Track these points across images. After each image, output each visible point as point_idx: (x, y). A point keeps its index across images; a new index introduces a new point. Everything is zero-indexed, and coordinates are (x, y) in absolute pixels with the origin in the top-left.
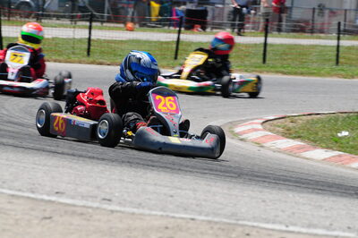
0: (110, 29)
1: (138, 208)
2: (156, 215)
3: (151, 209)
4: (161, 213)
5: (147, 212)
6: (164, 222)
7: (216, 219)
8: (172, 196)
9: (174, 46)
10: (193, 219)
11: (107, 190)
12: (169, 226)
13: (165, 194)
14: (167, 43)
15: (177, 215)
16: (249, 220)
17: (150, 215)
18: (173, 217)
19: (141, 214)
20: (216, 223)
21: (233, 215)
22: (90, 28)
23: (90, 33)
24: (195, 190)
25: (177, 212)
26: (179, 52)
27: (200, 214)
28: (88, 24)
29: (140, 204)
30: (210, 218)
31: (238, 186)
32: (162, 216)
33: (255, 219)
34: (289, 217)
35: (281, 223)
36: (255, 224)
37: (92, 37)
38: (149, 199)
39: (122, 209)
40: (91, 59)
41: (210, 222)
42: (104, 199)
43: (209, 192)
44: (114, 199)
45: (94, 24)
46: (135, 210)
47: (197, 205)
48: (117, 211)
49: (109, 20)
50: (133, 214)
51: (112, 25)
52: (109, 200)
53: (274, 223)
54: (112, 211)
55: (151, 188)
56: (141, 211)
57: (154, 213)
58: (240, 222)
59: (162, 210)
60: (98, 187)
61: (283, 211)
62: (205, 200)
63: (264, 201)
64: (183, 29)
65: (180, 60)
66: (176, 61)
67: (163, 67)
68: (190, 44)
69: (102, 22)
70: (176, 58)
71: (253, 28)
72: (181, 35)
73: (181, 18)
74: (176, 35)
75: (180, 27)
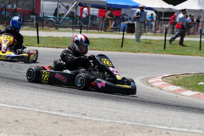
0: (91, 33)
2: (107, 122)
3: (105, 119)
4: (109, 121)
5: (103, 120)
6: (111, 125)
7: (136, 124)
8: (115, 113)
9: (121, 41)
10: (124, 124)
11: (85, 110)
12: (113, 127)
13: (112, 112)
14: (118, 39)
15: (117, 122)
16: (151, 124)
17: (104, 122)
18: (115, 123)
20: (136, 125)
21: (144, 122)
22: (81, 32)
24: (127, 110)
25: (117, 120)
26: (123, 44)
27: (128, 121)
28: (79, 30)
29: (100, 116)
30: (133, 123)
31: (148, 108)
33: (155, 124)
34: (171, 123)
35: (167, 126)
36: (155, 126)
38: (104, 114)
39: (91, 119)
41: (132, 125)
42: (83, 114)
43: (133, 111)
44: (87, 114)
45: (82, 30)
46: (97, 119)
47: (127, 117)
48: (89, 120)
49: (91, 28)
50: (96, 121)
51: (92, 31)
52: (85, 114)
53: (163, 125)
54: (86, 120)
55: (106, 109)
56: (100, 120)
57: (106, 120)
58: (147, 125)
59: (110, 119)
60: (80, 108)
61: (169, 120)
62: (131, 115)
63: (160, 115)
64: (125, 33)
65: (124, 48)
66: (122, 48)
67: (116, 51)
68: (130, 40)
69: (87, 29)
70: (122, 47)
71: (160, 32)
72: (125, 36)
73: (125, 27)
74: (122, 36)
75: (124, 31)
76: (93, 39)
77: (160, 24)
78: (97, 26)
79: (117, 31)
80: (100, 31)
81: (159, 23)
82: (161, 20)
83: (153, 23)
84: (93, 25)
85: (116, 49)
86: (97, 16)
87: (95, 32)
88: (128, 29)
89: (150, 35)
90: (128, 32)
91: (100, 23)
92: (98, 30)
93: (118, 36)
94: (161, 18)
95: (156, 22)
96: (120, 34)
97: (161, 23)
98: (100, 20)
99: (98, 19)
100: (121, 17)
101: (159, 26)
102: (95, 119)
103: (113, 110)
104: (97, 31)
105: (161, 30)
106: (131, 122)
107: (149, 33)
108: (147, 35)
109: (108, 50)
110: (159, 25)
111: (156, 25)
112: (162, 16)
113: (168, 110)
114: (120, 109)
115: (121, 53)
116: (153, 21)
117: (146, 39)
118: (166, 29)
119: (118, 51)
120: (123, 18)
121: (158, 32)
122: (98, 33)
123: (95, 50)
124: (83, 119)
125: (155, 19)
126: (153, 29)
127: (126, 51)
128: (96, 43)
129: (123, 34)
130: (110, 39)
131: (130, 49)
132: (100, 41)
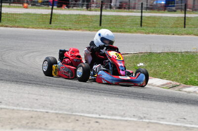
0: (14, 7)
1: (16, 106)
3: (24, 107)
5: (21, 108)
6: (30, 114)
7: (60, 112)
8: (37, 100)
9: (50, 16)
10: (47, 112)
12: (34, 116)
13: (33, 99)
14: (46, 15)
15: (38, 110)
16: (79, 112)
17: (23, 110)
18: (36, 111)
19: (18, 110)
20: (60, 114)
21: (71, 109)
22: (1, 6)
23: (1, 9)
24: (51, 96)
25: (39, 108)
26: (52, 20)
27: (52, 109)
29: (18, 104)
30: (57, 112)
32: (30, 111)
33: (83, 112)
34: (102, 110)
35: (96, 113)
36: (82, 114)
37: (2, 12)
38: (24, 101)
39: (8, 107)
41: (56, 113)
43: (59, 97)
44: (3, 102)
45: (3, 4)
46: (15, 108)
47: (51, 104)
48: (4, 108)
49: (14, 2)
50: (13, 110)
51: (16, 5)
53: (93, 113)
54: (1, 109)
55: (26, 95)
56: (18, 108)
57: (25, 109)
58: (74, 113)
59: (31, 107)
61: (99, 107)
62: (56, 102)
63: (89, 102)
64: (55, 7)
65: (53, 24)
66: (51, 25)
67: (43, 28)
68: (59, 15)
69: (10, 3)
70: (50, 23)
71: (96, 7)
72: (54, 11)
74: (50, 11)
75: (53, 6)
76: (16, 14)
79: (45, 5)
85: (43, 26)
87: (18, 7)
88: (59, 3)
96: (48, 9)
102: (11, 107)
103: (34, 96)
106: (55, 110)
109: (33, 28)
113: (100, 95)
114: (44, 96)
115: (49, 30)
119: (45, 28)
121: (93, 7)
123: (18, 27)
127: (55, 29)
128: (21, 19)
129: (52, 9)
130: (37, 14)
131: (60, 26)
132: (25, 17)
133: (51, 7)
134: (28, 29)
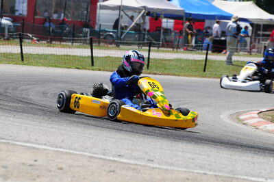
0: (164, 51)
1: (170, 166)
2: (181, 171)
3: (179, 167)
4: (184, 170)
5: (176, 168)
6: (186, 176)
7: (220, 174)
8: (193, 159)
9: (204, 63)
10: (205, 174)
11: (152, 155)
12: (190, 178)
13: (189, 158)
14: (200, 61)
15: (195, 171)
16: (242, 175)
17: (178, 171)
18: (192, 172)
19: (172, 170)
20: (220, 176)
21: (232, 171)
22: (149, 51)
23: (149, 54)
24: (208, 155)
25: (196, 169)
26: (207, 67)
27: (211, 170)
28: (148, 48)
29: (172, 164)
30: (216, 173)
31: (238, 153)
32: (185, 171)
33: (246, 174)
34: (268, 173)
35: (263, 177)
36: (246, 178)
37: (151, 57)
38: (178, 160)
39: (160, 167)
40: (149, 71)
41: (216, 176)
42: (149, 160)
43: (218, 156)
44: (155, 160)
45: (152, 48)
46: (169, 168)
47: (209, 165)
48: (156, 168)
49: (163, 46)
50: (167, 170)
51: (165, 49)
52: (153, 161)
53: (258, 177)
54: (153, 168)
55: (180, 154)
56: (172, 168)
57: (180, 169)
58: (236, 176)
59: (186, 168)
60: (146, 153)
61: (265, 170)
62: (214, 162)
63: (253, 163)
64: (209, 52)
65: (207, 72)
66: (205, 73)
67: (196, 76)
68: (214, 62)
69: (158, 47)
70: (204, 71)
71: (257, 52)
72: (208, 56)
73: (209, 45)
74: (205, 56)
75: (207, 50)
76: (165, 60)
77: (257, 41)
78: (172, 42)
79: (199, 49)
80: (175, 50)
81: (255, 39)
82: (259, 35)
83: (248, 40)
84: (166, 41)
85: (197, 74)
86: (172, 29)
87: (168, 51)
88: (213, 47)
89: (243, 55)
90: (213, 52)
91: (175, 39)
92: (173, 48)
93: (199, 56)
94: (259, 32)
95: (251, 38)
96: (202, 54)
97: (259, 39)
98: (175, 35)
99: (173, 34)
100: (204, 31)
101: (256, 44)
102: (165, 167)
103: (189, 155)
104: (171, 49)
105: (258, 48)
106: (214, 171)
107: (241, 53)
108: (239, 55)
109: (185, 76)
110: (255, 42)
111: (251, 43)
112: (260, 30)
113: (265, 156)
114: (200, 155)
115: (203, 79)
116: (248, 36)
117: (238, 61)
118: (265, 47)
119: (199, 76)
120: (207, 32)
121: (254, 52)
122: (173, 52)
123: (168, 75)
124: (149, 167)
125: (250, 34)
126: (248, 47)
127: (210, 77)
128: (170, 65)
129: (207, 54)
130: (189, 60)
131: (216, 74)
132: (175, 63)
133: (206, 52)
134: (180, 77)
